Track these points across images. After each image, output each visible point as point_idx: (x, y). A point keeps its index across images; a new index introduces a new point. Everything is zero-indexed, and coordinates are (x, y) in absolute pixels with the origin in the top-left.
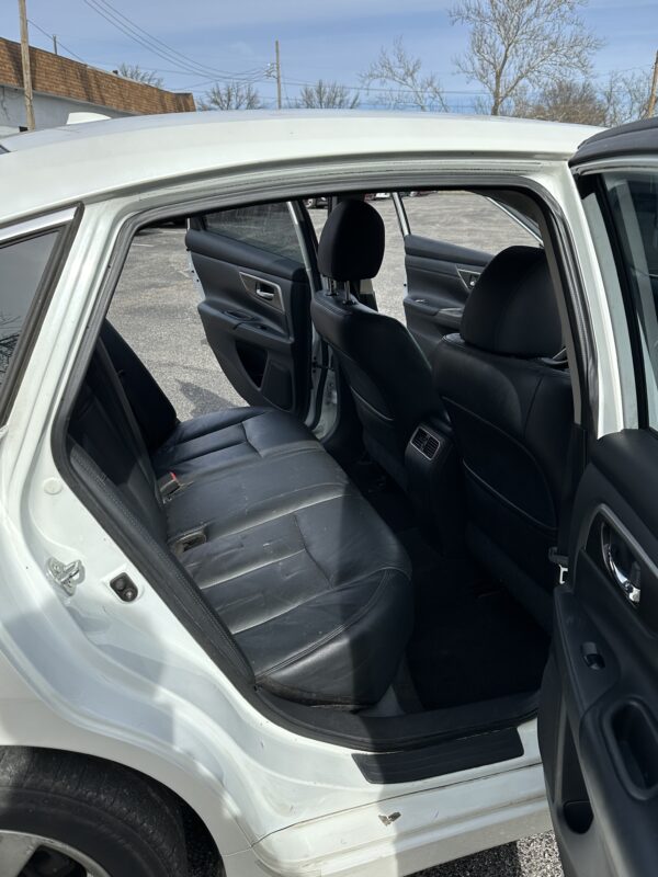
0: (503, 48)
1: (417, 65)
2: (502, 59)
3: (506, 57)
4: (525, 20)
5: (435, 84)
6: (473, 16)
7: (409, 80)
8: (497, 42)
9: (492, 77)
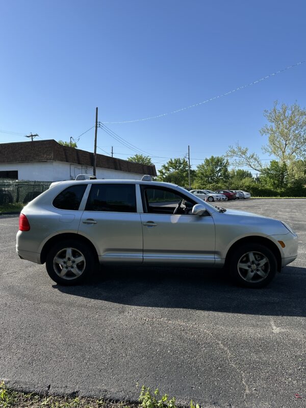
0: (284, 142)
1: (246, 150)
2: (284, 146)
5: (255, 156)
6: (270, 132)
7: (244, 156)
8: (281, 141)
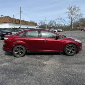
5: (64, 20)
6: (68, 13)
7: (61, 19)
9: (71, 18)
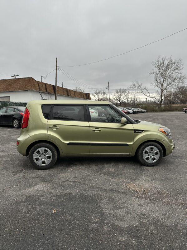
0: (163, 80)
1: (141, 85)
2: (162, 82)
3: (164, 81)
4: (167, 73)
5: (146, 88)
6: (155, 73)
7: (140, 88)
8: (161, 79)
